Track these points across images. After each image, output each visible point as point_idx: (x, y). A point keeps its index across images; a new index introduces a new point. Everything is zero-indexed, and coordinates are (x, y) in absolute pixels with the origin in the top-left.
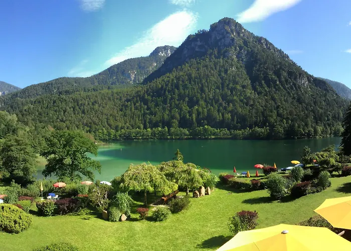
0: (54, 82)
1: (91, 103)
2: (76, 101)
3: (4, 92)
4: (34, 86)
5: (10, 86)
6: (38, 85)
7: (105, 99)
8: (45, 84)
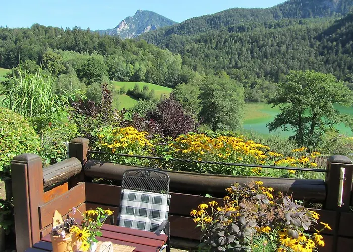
0: (222, 15)
1: (275, 44)
2: (254, 40)
3: (154, 26)
4: (197, 19)
5: (162, 19)
6: (201, 17)
7: (297, 39)
8: (210, 16)
